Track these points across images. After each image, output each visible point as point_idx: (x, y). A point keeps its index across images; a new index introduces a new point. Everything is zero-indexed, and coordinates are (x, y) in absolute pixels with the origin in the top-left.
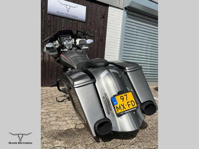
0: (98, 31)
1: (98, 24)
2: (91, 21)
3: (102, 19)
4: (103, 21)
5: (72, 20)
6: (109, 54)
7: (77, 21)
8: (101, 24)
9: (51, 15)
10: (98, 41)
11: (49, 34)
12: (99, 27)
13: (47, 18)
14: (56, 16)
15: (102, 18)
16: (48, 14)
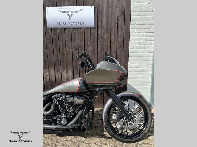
0: (116, 35)
1: (115, 26)
2: (103, 24)
3: (121, 18)
4: (123, 19)
5: (77, 29)
6: (135, 66)
7: (84, 28)
8: (120, 25)
9: (52, 28)
10: (116, 49)
11: (52, 50)
12: (116, 30)
13: (48, 33)
14: (58, 28)
15: (121, 16)
16: (49, 28)
